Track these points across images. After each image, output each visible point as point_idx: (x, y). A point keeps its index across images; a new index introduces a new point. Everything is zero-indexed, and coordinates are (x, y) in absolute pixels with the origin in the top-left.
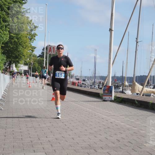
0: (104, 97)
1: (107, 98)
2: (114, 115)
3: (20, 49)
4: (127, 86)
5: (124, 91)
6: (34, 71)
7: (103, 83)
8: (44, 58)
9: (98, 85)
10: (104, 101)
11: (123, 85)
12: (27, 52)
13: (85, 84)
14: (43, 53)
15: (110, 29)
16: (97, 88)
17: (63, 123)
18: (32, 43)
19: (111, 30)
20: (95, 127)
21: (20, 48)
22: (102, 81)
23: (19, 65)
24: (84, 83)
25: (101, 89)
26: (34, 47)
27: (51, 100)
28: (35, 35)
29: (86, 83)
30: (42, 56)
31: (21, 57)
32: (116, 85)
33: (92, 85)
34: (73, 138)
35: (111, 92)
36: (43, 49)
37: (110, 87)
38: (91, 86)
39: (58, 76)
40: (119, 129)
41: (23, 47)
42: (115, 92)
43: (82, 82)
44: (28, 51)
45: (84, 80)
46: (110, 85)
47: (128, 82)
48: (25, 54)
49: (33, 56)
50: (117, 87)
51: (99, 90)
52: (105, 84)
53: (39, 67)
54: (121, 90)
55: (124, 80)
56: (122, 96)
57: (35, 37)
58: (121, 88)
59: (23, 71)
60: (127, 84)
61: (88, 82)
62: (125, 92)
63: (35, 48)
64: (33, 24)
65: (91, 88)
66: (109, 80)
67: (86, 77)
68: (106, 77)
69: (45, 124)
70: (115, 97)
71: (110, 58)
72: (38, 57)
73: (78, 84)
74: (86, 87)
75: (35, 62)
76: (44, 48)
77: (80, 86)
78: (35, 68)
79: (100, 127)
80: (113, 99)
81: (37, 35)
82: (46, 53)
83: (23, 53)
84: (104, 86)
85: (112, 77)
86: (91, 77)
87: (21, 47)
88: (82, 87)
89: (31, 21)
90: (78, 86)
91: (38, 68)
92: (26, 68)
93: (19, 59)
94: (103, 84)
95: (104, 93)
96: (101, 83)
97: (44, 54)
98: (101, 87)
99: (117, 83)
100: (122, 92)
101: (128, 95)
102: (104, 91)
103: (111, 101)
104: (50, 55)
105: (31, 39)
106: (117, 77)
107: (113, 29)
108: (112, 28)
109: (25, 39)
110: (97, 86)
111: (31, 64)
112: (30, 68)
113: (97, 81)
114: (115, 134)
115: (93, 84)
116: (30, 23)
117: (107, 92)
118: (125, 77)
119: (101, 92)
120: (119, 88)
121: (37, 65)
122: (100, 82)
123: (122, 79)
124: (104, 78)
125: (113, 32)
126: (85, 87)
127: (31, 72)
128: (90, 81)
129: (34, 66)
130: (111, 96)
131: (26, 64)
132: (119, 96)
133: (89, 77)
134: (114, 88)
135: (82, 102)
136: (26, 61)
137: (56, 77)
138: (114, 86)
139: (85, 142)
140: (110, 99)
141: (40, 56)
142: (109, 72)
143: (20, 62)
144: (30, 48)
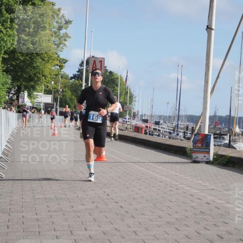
0: (194, 155)
1: (200, 156)
2: (214, 189)
3: (38, 64)
4: (238, 135)
5: (232, 143)
6: (64, 104)
7: (193, 128)
8: (82, 81)
9: (184, 133)
10: (195, 162)
11: (230, 131)
12: (50, 68)
13: (159, 130)
14: (80, 71)
15: (207, 26)
16: (183, 138)
17: (117, 203)
18: (59, 53)
19: (209, 28)
20: (177, 212)
21: (38, 62)
22: (191, 125)
23: (35, 93)
24: (158, 128)
25: (189, 139)
26: (63, 60)
27: (95, 160)
28: (67, 36)
29: (160, 129)
30: (78, 77)
31: (39, 79)
32: (218, 132)
33: (172, 132)
34: (134, 232)
35: (208, 146)
37: (206, 135)
38: (170, 133)
39: (93, 119)
40: (221, 215)
41: (43, 60)
42: (215, 145)
43: (153, 127)
44: (53, 68)
45: (157, 123)
46: (207, 132)
47: (239, 128)
48: (47, 73)
49: (62, 77)
50: (219, 136)
51: (185, 141)
52: (196, 131)
53: (74, 97)
54: (227, 142)
55: (233, 124)
56: (229, 152)
58: (227, 138)
59: (42, 105)
60: (237, 130)
61: (165, 127)
62: (235, 146)
63: (65, 61)
65: (170, 138)
66: (204, 123)
67: (160, 117)
68: (199, 117)
69: (83, 205)
70: (215, 154)
71: (206, 82)
72: (72, 78)
73: (146, 131)
74: (161, 135)
75: (65, 87)
76: (83, 63)
77: (149, 134)
78: (66, 98)
79: (186, 211)
80: (211, 159)
81: (69, 37)
82: (87, 71)
83: (43, 72)
84: (195, 135)
85: (210, 118)
86: (170, 117)
87: (40, 60)
88: (152, 135)
90: (146, 133)
91: (71, 99)
92: (48, 99)
93: (36, 82)
94: (193, 130)
95: (194, 147)
96: (190, 128)
97: (82, 74)
98: (189, 135)
99: (220, 129)
100: (229, 146)
101: (239, 151)
102: (195, 142)
103: (208, 163)
106: (220, 117)
107: (213, 27)
108: (211, 25)
110: (181, 134)
111: (58, 91)
112: (55, 99)
113: (182, 124)
114: (215, 225)
115: (174, 130)
117: (200, 145)
118: (234, 117)
119: (189, 145)
120: (224, 138)
121: (69, 94)
122: (187, 127)
123: (229, 120)
124: (194, 119)
125: (213, 32)
126: (159, 136)
127: (58, 107)
128: (169, 125)
129: (63, 96)
130: (209, 153)
131: (48, 92)
132: (224, 154)
133: (166, 117)
134: (214, 138)
135: (154, 165)
136: (48, 87)
137: (89, 120)
138: (214, 134)
139: (158, 239)
140: (205, 159)
141: (75, 77)
142: (205, 108)
143: (37, 87)
144: (57, 62)
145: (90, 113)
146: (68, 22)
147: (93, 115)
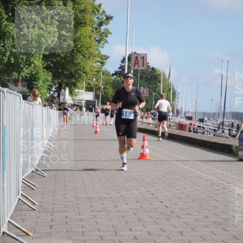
0: (241, 153)
3: (79, 61)
6: (105, 101)
7: (238, 125)
9: (230, 130)
10: (241, 160)
12: (91, 65)
13: (203, 128)
14: (122, 68)
16: (228, 136)
17: (162, 202)
18: (100, 49)
21: (79, 58)
22: (236, 122)
23: (76, 90)
24: (202, 125)
25: (234, 136)
26: (105, 56)
27: (139, 159)
28: (107, 33)
29: (204, 126)
30: (120, 73)
31: (80, 76)
33: (217, 129)
36: (123, 61)
38: (215, 130)
39: (126, 116)
41: (84, 56)
43: (197, 124)
44: (95, 65)
45: (201, 120)
48: (88, 69)
49: (103, 74)
51: (231, 139)
52: (242, 129)
57: (106, 36)
59: (83, 102)
61: (209, 125)
63: (107, 58)
64: (104, 12)
65: (215, 136)
67: (204, 114)
69: (127, 204)
72: (113, 75)
73: (189, 128)
74: (206, 133)
75: (106, 84)
76: (124, 59)
77: (194, 132)
78: (107, 95)
81: (111, 33)
82: (129, 67)
83: (84, 69)
84: (241, 132)
86: (214, 114)
87: (81, 57)
88: (197, 132)
89: (100, 6)
90: (190, 131)
92: (90, 96)
93: (77, 78)
94: (238, 127)
95: (241, 145)
96: (235, 125)
97: (124, 70)
98: (234, 133)
102: (240, 140)
104: (136, 71)
105: (99, 41)
109: (89, 41)
110: (227, 132)
111: (99, 88)
112: (97, 97)
113: (227, 122)
115: (219, 128)
116: (98, 11)
119: (235, 142)
121: (110, 91)
122: (233, 124)
124: (240, 116)
126: (203, 133)
127: (100, 104)
128: (214, 122)
129: (105, 93)
131: (89, 89)
133: (210, 114)
135: (199, 163)
136: (89, 84)
137: (123, 117)
139: (205, 240)
141: (116, 73)
143: (78, 84)
144: (98, 59)
145: (123, 110)
146: (109, 18)
147: (126, 112)
